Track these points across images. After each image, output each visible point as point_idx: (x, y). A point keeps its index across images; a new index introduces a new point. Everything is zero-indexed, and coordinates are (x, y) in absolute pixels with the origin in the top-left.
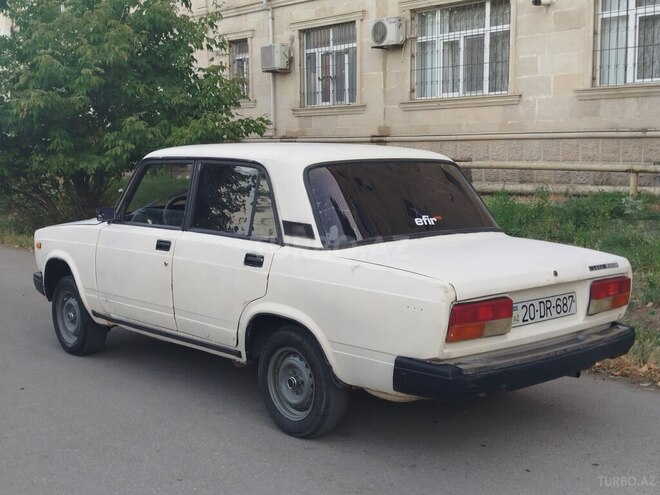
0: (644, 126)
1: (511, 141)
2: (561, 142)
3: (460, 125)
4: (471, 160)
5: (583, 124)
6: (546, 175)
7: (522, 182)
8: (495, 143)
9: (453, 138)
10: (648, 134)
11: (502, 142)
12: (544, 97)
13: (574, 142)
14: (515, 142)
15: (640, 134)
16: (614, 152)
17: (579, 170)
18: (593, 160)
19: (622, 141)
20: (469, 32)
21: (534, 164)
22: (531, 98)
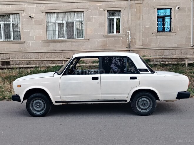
0: (62, 49)
1: (23, 53)
2: (39, 54)
3: (4, 49)
4: (9, 59)
5: (45, 49)
6: (35, 62)
7: (28, 64)
8: (18, 54)
9: (3, 53)
10: (64, 51)
11: (20, 54)
12: (32, 42)
13: (44, 53)
14: (25, 54)
15: (62, 51)
16: (55, 56)
17: (45, 61)
18: (49, 58)
19: (57, 53)
20: (6, 23)
21: (31, 60)
22: (28, 42)
